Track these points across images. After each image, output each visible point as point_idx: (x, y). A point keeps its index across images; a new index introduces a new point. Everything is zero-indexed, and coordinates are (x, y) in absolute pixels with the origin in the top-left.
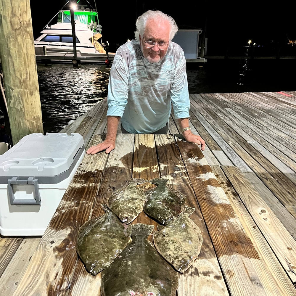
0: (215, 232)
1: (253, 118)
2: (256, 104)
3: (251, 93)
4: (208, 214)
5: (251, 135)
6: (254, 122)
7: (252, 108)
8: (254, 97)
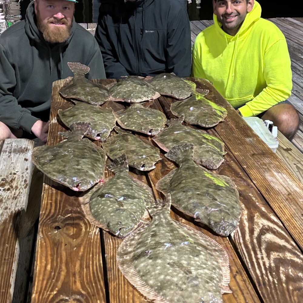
0: (279, 205)
1: (297, 63)
2: (299, 38)
3: (289, 19)
4: (262, 183)
5: (297, 95)
6: (299, 71)
7: (294, 46)
8: (295, 25)
